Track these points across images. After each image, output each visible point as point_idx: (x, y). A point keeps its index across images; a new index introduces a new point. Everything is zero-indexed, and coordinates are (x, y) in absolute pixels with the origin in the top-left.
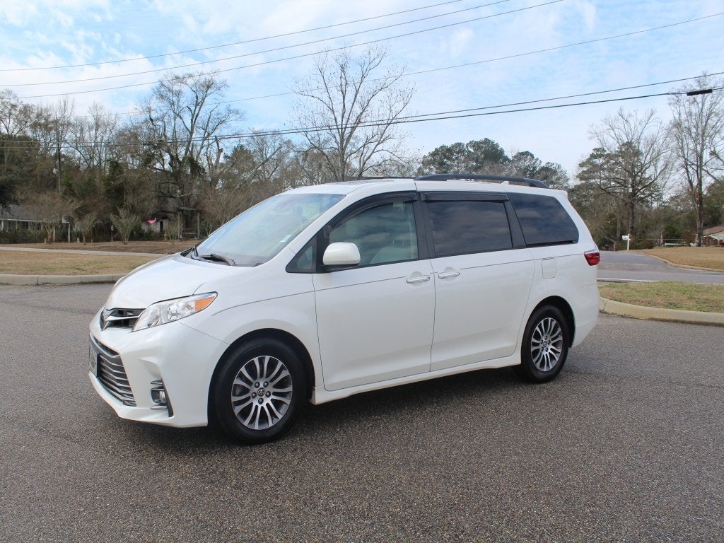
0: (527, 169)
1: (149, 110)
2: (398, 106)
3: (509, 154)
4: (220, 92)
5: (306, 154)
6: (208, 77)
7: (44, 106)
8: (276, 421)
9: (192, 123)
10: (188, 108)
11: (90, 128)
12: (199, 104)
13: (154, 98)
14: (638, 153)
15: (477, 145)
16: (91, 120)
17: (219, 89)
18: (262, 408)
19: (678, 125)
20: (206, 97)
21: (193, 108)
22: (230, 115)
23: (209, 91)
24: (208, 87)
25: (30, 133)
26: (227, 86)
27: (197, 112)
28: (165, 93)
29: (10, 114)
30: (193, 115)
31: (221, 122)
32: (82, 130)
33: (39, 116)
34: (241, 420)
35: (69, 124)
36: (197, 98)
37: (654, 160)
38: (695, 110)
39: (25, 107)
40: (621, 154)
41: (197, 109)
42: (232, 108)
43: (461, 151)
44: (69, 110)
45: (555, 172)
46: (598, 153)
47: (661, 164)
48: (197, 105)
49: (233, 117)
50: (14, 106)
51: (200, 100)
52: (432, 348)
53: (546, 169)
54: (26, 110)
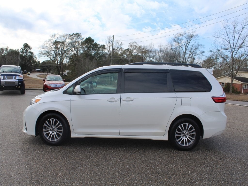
1: (172, 46)
4: (196, 39)
6: (192, 34)
7: (145, 46)
8: (57, 140)
9: (185, 49)
10: (184, 44)
11: (158, 52)
12: (188, 43)
13: (173, 42)
16: (159, 50)
17: (195, 37)
18: (53, 135)
20: (191, 40)
21: (186, 44)
22: (199, 46)
23: (192, 38)
24: (192, 37)
25: (140, 54)
26: (198, 36)
27: (187, 46)
28: (177, 40)
29: (135, 49)
30: (186, 47)
31: (196, 49)
32: (156, 53)
33: (143, 49)
34: (46, 137)
35: (151, 51)
36: (187, 41)
39: (139, 46)
41: (187, 45)
42: (199, 44)
44: (152, 47)
48: (187, 43)
49: (200, 47)
50: (136, 46)
51: (188, 42)
52: (120, 127)
54: (140, 47)
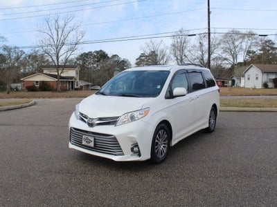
0: (116, 61)
2: (80, 37)
3: (110, 56)
5: (30, 56)
14: (157, 55)
15: (97, 52)
19: (174, 45)
37: (163, 58)
38: (179, 40)
40: (150, 55)
43: (92, 55)
45: (126, 62)
46: (143, 55)
47: (165, 59)
53: (123, 61)
